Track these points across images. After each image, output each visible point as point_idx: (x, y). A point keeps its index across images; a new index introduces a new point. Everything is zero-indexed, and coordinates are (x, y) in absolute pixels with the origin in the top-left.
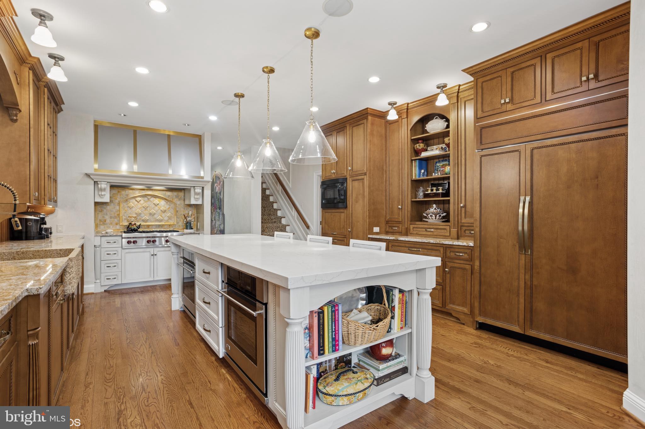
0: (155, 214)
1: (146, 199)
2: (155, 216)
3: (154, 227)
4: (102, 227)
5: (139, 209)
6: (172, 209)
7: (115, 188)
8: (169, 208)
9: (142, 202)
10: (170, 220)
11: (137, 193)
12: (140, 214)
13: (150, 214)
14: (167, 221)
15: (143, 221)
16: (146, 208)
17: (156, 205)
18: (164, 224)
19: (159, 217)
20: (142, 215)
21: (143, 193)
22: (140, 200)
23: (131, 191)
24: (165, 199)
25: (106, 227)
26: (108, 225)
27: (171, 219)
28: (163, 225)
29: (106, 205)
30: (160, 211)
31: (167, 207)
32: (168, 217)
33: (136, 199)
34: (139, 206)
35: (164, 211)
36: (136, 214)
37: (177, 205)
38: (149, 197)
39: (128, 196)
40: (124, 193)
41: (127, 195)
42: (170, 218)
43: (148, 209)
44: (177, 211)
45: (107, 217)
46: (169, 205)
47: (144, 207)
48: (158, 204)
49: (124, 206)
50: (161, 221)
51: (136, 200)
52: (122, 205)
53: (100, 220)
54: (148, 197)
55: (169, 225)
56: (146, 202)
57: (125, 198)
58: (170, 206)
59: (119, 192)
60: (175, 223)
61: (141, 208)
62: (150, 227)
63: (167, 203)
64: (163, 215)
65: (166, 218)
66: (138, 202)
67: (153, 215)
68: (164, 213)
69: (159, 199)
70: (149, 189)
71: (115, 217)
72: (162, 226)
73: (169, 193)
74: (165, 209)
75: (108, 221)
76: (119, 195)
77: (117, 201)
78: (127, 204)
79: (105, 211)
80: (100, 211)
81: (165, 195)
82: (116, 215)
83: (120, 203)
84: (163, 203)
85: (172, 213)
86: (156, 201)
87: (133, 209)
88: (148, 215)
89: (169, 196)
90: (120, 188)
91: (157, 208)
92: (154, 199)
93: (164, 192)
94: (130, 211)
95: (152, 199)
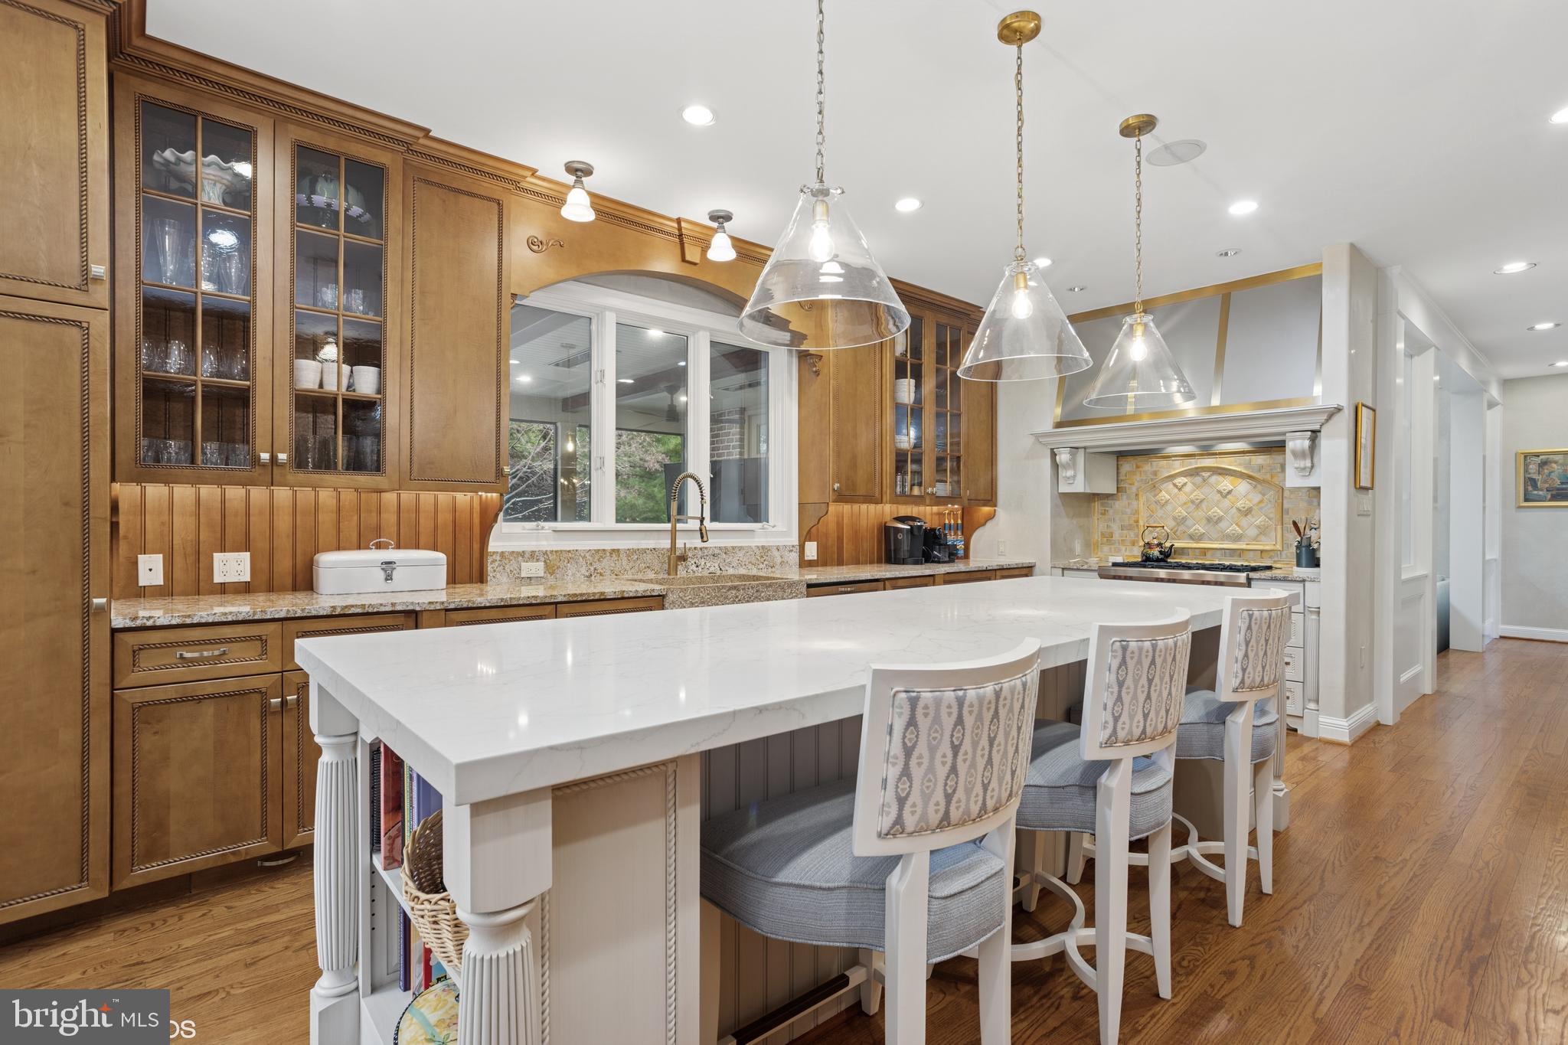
0: (1220, 519)
1: (1198, 480)
2: (1223, 525)
3: (1218, 553)
4: (1106, 549)
5: (1182, 506)
6: (1269, 505)
7: (1130, 459)
8: (1261, 502)
9: (1189, 488)
10: (1263, 538)
11: (1178, 467)
12: (1184, 519)
13: (1209, 520)
14: (1256, 539)
15: (1191, 537)
16: (1198, 504)
17: (1226, 495)
18: (1244, 547)
19: (1234, 529)
20: (1189, 522)
21: (1191, 464)
22: (1185, 484)
23: (1164, 463)
24: (1250, 477)
25: (1113, 549)
26: (1117, 545)
27: (1265, 535)
28: (1243, 550)
29: (1113, 500)
30: (1234, 510)
31: (1257, 498)
32: (1258, 527)
33: (1176, 481)
34: (1183, 498)
35: (1248, 512)
36: (1175, 519)
37: (1286, 494)
38: (1206, 474)
39: (1156, 475)
40: (1149, 467)
41: (1155, 473)
42: (1263, 531)
43: (1204, 505)
44: (1283, 511)
45: (1115, 528)
46: (1260, 493)
47: (1192, 502)
48: (1230, 492)
49: (1147, 501)
50: (1237, 538)
51: (1175, 485)
52: (1143, 499)
53: (1102, 534)
54: (1203, 474)
55: (1262, 551)
56: (1198, 487)
57: (1152, 480)
58: (1264, 495)
59: (1137, 467)
60: (1279, 547)
61: (1185, 503)
62: (1209, 554)
63: (1255, 487)
64: (1244, 522)
65: (1252, 532)
66: (1180, 489)
67: (1217, 523)
68: (1246, 515)
69: (1232, 478)
70: (1207, 451)
71: (1130, 528)
72: (1240, 553)
73: (1260, 460)
74: (1249, 504)
75: (1116, 536)
76: (1138, 474)
77: (1134, 489)
78: (1155, 496)
79: (1111, 512)
80: (1102, 514)
81: (1248, 465)
82: (1132, 522)
83: (1141, 493)
84: (1243, 487)
85: (1272, 515)
86: (1226, 484)
87: (1169, 507)
88: (1204, 522)
89: (1261, 468)
90: (1140, 458)
91: (1226, 503)
92: (1220, 478)
93: (1247, 458)
94: (1160, 513)
95: (1214, 479)
